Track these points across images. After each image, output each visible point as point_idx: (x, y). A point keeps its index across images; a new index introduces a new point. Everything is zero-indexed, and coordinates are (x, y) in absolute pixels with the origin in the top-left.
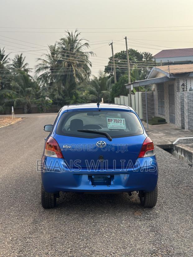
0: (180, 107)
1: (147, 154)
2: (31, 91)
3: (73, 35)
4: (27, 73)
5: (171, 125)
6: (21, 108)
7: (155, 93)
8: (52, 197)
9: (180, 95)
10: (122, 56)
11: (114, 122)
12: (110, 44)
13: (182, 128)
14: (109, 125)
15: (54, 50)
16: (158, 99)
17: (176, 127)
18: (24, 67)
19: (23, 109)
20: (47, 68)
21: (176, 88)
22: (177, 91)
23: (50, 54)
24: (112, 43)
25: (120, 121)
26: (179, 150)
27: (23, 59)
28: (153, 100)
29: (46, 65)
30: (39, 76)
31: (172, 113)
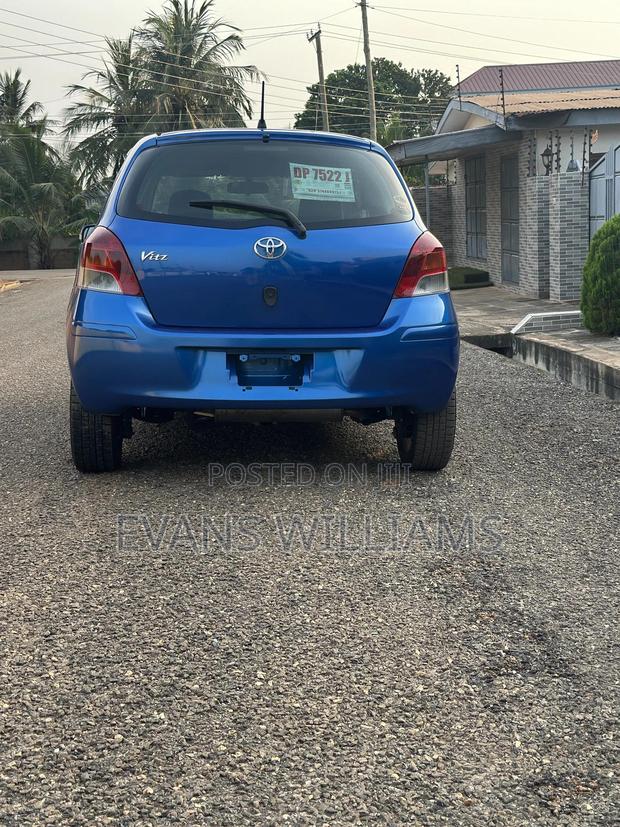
0: (535, 228)
1: (423, 287)
2: (49, 193)
3: (189, 8)
4: (39, 137)
5: (507, 288)
6: (18, 252)
7: (458, 191)
8: (107, 429)
9: (536, 186)
10: (350, 81)
11: (316, 178)
12: (310, 36)
13: (540, 296)
14: (298, 186)
15: (127, 60)
16: (467, 209)
17: (523, 294)
18: (27, 114)
19: (27, 255)
20: (101, 117)
21: (523, 167)
22: (528, 175)
23: (113, 70)
24: (320, 31)
25: (334, 177)
26: (531, 350)
27: (22, 88)
28: (449, 214)
29: (100, 109)
30: (77, 145)
31: (511, 248)
